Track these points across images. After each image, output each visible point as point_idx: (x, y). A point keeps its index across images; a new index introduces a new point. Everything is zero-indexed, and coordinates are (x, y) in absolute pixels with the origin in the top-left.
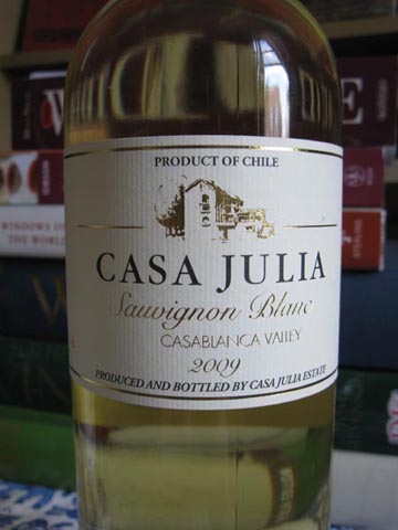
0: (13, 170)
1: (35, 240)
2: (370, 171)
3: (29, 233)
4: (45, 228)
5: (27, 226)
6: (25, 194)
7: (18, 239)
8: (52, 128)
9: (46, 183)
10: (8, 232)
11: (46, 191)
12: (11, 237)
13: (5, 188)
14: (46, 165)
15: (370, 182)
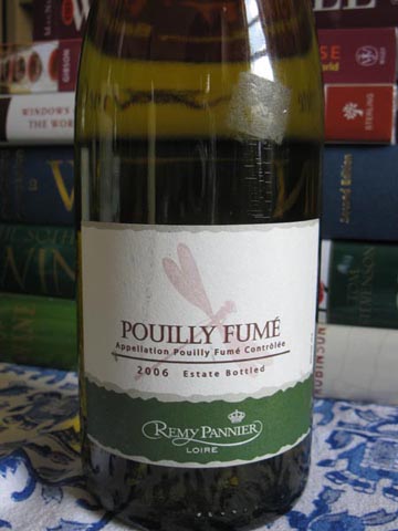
0: (35, 59)
1: (54, 124)
2: (383, 51)
3: (49, 118)
4: (64, 111)
5: (46, 111)
6: (46, 82)
7: (38, 124)
8: (73, 23)
9: (66, 70)
10: (28, 117)
11: (66, 79)
12: (31, 122)
13: (26, 77)
14: (66, 53)
15: (382, 62)
